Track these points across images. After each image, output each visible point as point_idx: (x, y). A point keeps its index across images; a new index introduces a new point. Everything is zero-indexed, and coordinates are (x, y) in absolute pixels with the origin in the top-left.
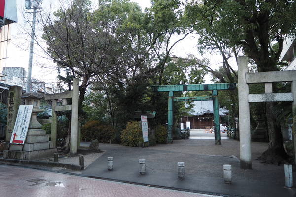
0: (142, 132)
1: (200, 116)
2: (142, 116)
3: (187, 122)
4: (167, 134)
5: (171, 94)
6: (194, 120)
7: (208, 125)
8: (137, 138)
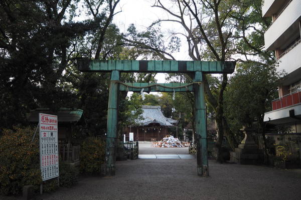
0: (38, 155)
1: (146, 126)
2: (41, 115)
3: (130, 133)
4: (104, 155)
5: (115, 76)
6: (138, 130)
7: (154, 137)
8: (24, 173)
